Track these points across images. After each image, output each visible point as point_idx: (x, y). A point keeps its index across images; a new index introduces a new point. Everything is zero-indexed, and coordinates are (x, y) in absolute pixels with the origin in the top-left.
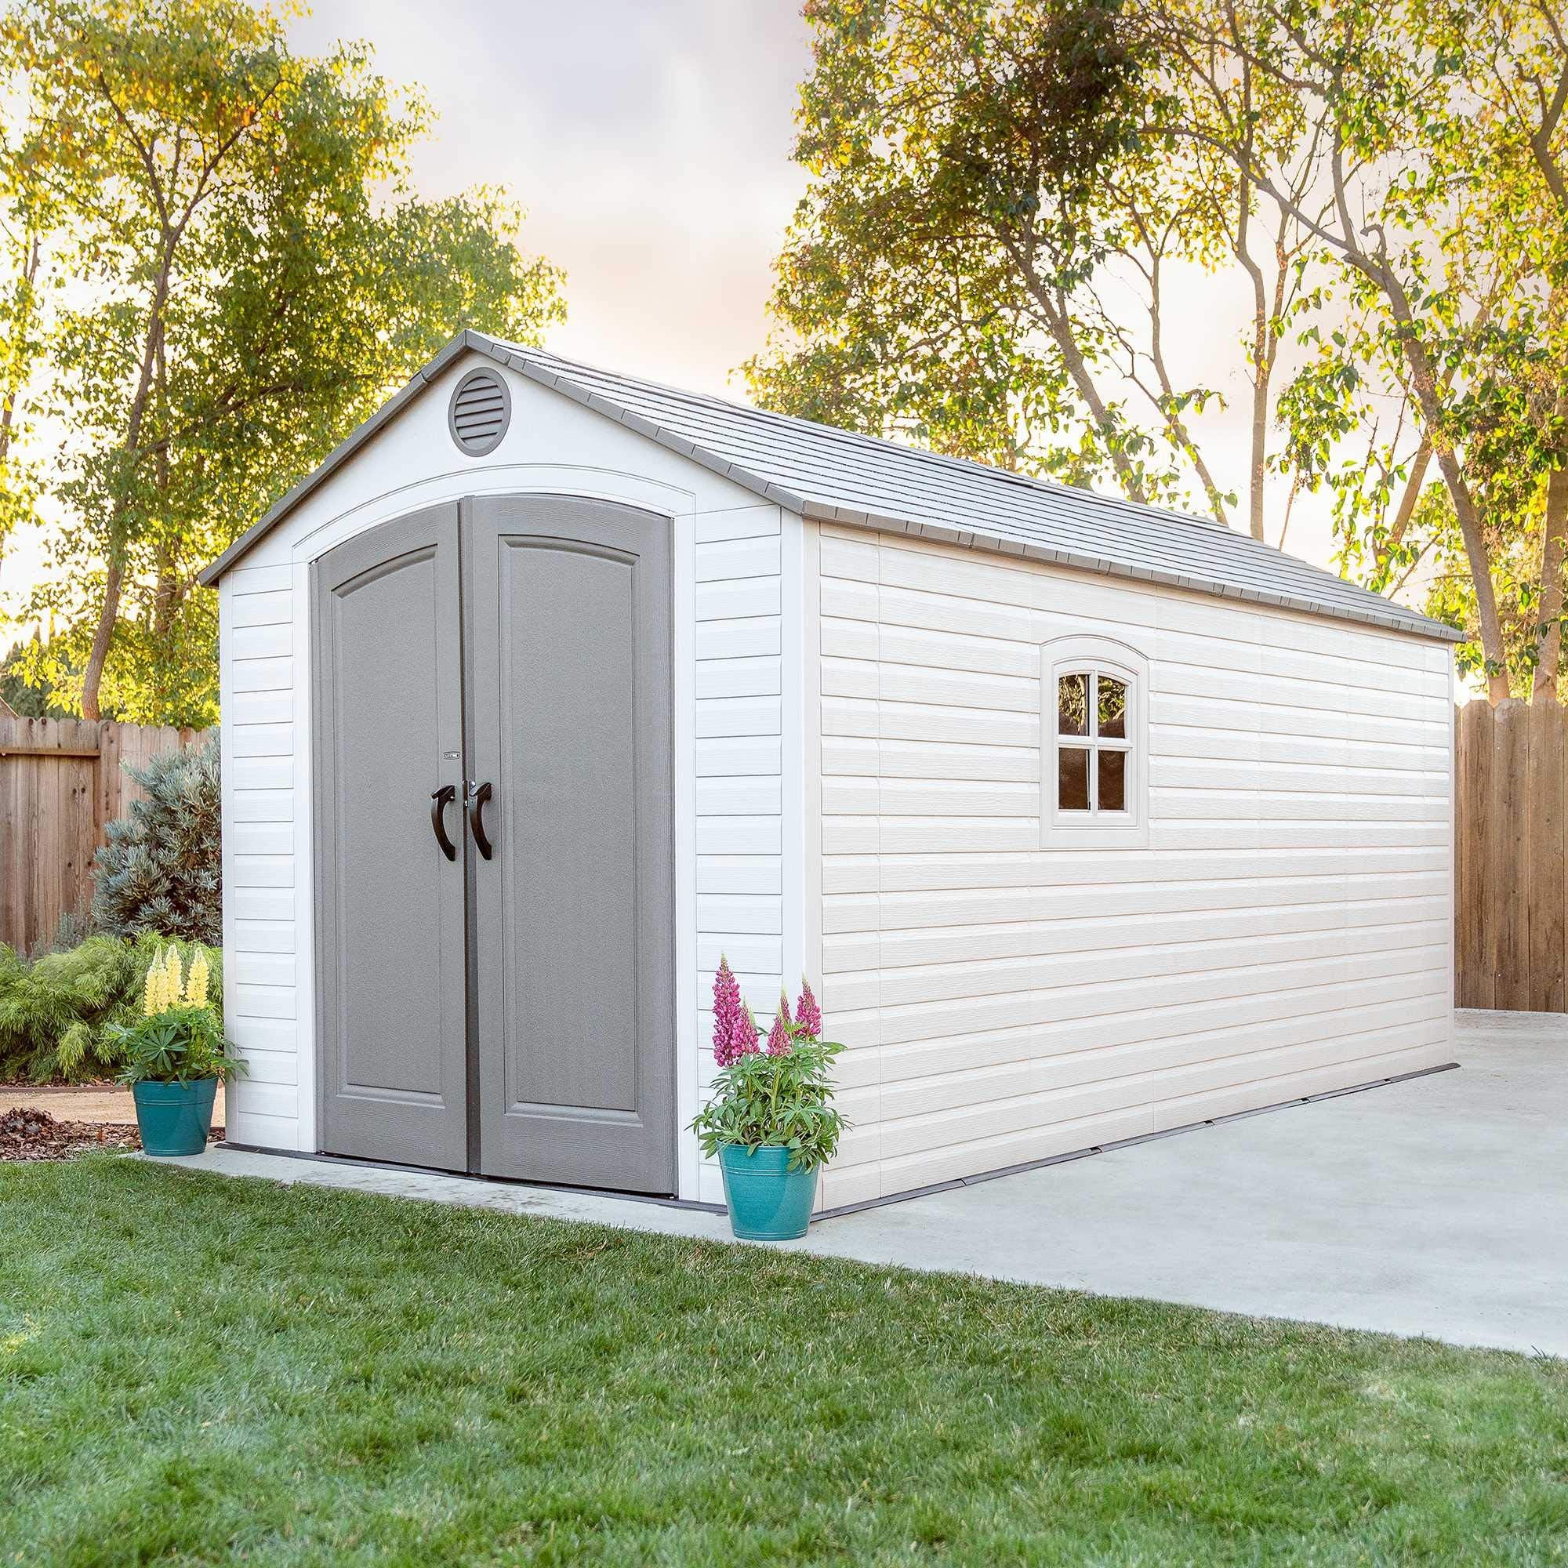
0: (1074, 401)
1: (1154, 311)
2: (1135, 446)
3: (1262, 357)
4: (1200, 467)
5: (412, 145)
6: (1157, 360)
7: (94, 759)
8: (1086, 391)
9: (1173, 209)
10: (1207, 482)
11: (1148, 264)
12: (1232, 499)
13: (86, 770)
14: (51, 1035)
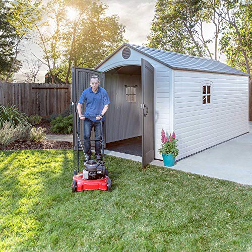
0: (191, 41)
1: (201, 29)
2: (201, 48)
3: (217, 36)
4: (208, 50)
5: (105, 10)
6: (202, 36)
7: (68, 89)
8: (193, 40)
9: (203, 16)
10: (209, 52)
11: (200, 23)
12: (213, 54)
13: (67, 90)
14: (67, 128)
